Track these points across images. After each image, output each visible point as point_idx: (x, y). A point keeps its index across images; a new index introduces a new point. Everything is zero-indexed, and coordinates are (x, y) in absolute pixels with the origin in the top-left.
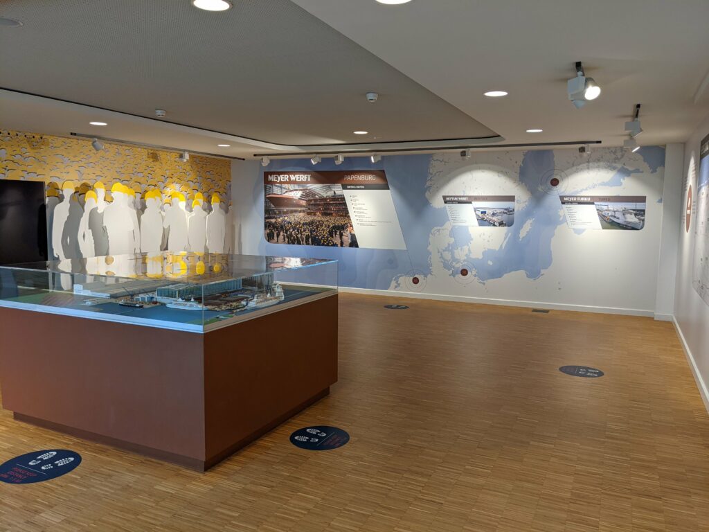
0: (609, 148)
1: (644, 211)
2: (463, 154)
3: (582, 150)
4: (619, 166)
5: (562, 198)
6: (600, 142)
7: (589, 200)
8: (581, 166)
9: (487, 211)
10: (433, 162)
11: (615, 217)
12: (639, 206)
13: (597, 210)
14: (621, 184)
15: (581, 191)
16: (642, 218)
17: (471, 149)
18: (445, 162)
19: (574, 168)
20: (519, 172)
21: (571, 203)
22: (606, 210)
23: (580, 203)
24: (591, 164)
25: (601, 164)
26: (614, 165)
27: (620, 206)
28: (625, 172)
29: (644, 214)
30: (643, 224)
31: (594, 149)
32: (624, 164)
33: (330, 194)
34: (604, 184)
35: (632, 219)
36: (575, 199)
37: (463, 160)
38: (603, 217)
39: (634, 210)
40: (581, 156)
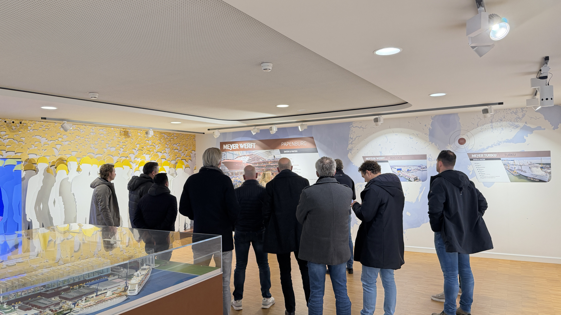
0: (510, 109)
1: (549, 164)
2: (376, 120)
3: (486, 111)
4: (521, 125)
5: (469, 155)
6: (502, 103)
7: (495, 156)
8: (485, 126)
9: (402, 168)
10: (352, 129)
11: (522, 171)
12: (545, 160)
13: (504, 164)
14: (525, 141)
15: (487, 148)
16: (549, 171)
17: (383, 116)
18: (363, 128)
19: (479, 128)
20: (428, 133)
21: (479, 159)
22: (513, 165)
23: (486, 159)
24: (494, 124)
25: (504, 123)
26: (516, 124)
27: (526, 161)
28: (528, 130)
29: (550, 167)
30: (550, 177)
31: (496, 111)
32: (526, 123)
33: (271, 158)
34: (508, 141)
35: (538, 172)
36: (482, 155)
37: (377, 125)
38: (510, 171)
39: (540, 164)
40: (485, 117)
